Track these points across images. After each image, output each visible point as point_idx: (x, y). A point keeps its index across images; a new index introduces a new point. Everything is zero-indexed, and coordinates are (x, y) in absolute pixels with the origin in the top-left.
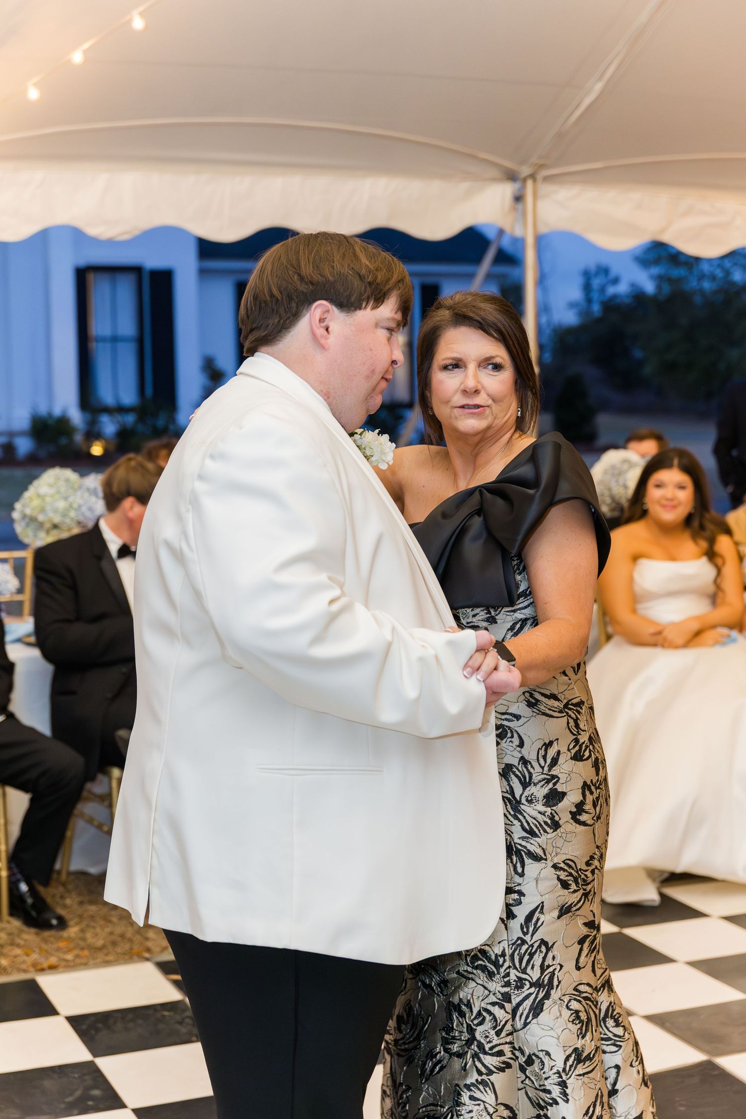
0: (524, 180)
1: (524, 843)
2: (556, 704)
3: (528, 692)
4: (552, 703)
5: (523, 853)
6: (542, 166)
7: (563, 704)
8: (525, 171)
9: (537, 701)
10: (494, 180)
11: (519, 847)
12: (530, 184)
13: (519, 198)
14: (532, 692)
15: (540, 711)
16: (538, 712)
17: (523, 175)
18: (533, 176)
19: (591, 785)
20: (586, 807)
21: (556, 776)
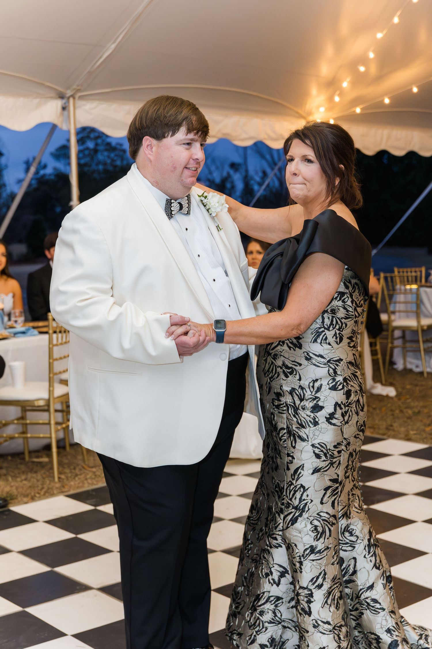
1: (297, 430)
2: (322, 360)
3: (306, 352)
4: (319, 359)
5: (297, 436)
7: (327, 360)
9: (311, 357)
11: (295, 432)
14: (308, 352)
15: (313, 363)
16: (311, 363)
19: (341, 404)
20: (336, 416)
21: (318, 397)
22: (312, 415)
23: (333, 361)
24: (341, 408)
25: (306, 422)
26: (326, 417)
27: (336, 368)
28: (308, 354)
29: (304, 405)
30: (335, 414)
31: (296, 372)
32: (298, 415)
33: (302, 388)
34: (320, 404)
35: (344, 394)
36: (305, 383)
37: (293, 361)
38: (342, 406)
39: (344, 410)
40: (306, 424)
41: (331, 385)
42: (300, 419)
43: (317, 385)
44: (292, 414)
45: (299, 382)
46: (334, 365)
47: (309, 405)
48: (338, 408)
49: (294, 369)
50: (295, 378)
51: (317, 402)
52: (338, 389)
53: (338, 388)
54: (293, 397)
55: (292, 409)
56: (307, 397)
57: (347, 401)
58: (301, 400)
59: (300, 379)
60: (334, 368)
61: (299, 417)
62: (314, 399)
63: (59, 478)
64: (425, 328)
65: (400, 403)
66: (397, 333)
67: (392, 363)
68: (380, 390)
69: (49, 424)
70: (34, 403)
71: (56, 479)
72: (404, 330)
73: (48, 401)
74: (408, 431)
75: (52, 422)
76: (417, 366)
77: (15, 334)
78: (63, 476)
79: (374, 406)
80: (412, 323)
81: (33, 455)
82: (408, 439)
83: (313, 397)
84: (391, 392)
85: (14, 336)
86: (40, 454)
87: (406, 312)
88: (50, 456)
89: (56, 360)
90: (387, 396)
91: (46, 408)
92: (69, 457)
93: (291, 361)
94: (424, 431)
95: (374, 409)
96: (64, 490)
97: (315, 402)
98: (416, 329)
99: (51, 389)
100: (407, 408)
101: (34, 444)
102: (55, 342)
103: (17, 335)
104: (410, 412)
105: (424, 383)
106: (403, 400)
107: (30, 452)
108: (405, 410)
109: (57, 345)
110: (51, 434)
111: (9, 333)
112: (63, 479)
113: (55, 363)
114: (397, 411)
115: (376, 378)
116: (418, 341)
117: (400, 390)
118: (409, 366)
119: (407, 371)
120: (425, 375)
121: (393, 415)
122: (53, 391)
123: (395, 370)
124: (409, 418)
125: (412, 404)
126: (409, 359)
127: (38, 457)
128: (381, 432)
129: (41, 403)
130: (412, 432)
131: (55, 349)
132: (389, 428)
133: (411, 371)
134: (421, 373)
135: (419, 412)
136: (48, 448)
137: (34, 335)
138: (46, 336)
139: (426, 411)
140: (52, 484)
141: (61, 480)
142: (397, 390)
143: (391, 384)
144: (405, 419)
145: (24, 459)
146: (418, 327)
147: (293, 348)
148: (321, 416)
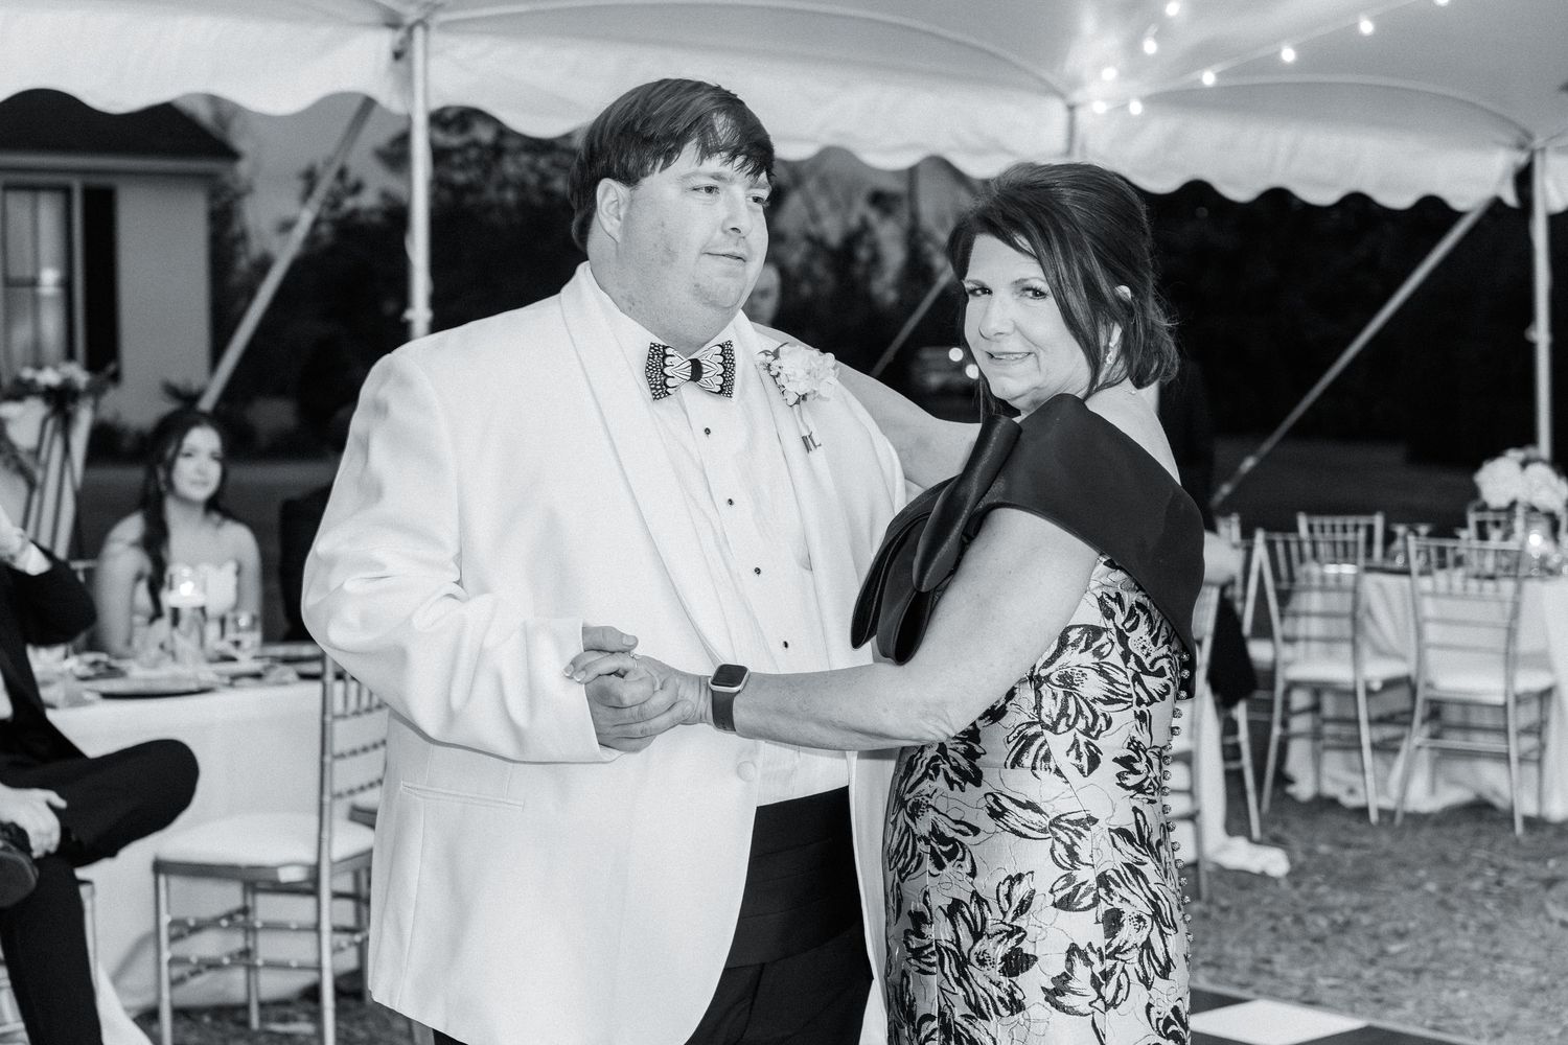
0: (411, 29)
1: (965, 1024)
2: (1036, 817)
3: (991, 794)
4: (1028, 815)
5: (964, 1040)
6: (438, 7)
7: (1049, 820)
8: (413, 14)
9: (1005, 810)
10: (365, 25)
11: (959, 1028)
12: (419, 33)
13: (401, 54)
14: (998, 795)
15: (1008, 826)
16: (1005, 827)
17: (409, 20)
18: (422, 23)
19: (1089, 951)
20: (1073, 984)
21: (1019, 929)
22: (1006, 982)
23: (1068, 821)
24: (1089, 963)
25: (989, 1001)
26: (1044, 989)
27: (1074, 844)
28: (996, 800)
29: (984, 952)
30: (1071, 979)
31: (964, 852)
32: (968, 981)
33: (980, 901)
34: (1027, 947)
35: (1098, 922)
36: (986, 884)
37: (957, 822)
38: (1093, 957)
39: (1098, 968)
40: (990, 1006)
41: (1059, 895)
42: (974, 992)
43: (1020, 892)
44: (953, 975)
45: (971, 879)
46: (1070, 833)
47: (998, 950)
48: (1078, 962)
49: (960, 843)
50: (960, 870)
51: (1019, 941)
52: (1081, 907)
53: (1079, 903)
54: (954, 926)
55: (953, 962)
56: (991, 928)
57: (1108, 941)
58: (977, 936)
59: (973, 874)
60: (1069, 842)
61: (971, 985)
62: (1010, 935)
64: (1376, 685)
65: (1295, 895)
66: (1300, 699)
67: (1283, 779)
68: (1242, 855)
69: (316, 928)
70: (276, 873)
72: (1318, 689)
73: (316, 869)
74: (1310, 978)
75: (326, 927)
76: (1351, 791)
77: (235, 678)
79: (1224, 902)
80: (1339, 672)
81: (273, 1012)
82: (1311, 1002)
83: (1007, 928)
84: (1274, 862)
85: (231, 685)
86: (290, 1011)
87: (1328, 640)
88: (316, 1017)
89: (342, 756)
90: (1263, 876)
91: (309, 886)
92: (371, 1024)
93: (953, 821)
94: (1358, 977)
95: (1225, 910)
97: (1012, 942)
98: (1351, 687)
99: (325, 836)
100: (1313, 910)
101: (274, 985)
102: (337, 707)
103: (237, 683)
104: (1323, 922)
105: (1366, 840)
106: (1305, 888)
107: (262, 1005)
108: (1309, 918)
109: (343, 717)
110: (320, 960)
111: (220, 675)
113: (336, 766)
114: (1288, 920)
115: (1236, 822)
116: (1356, 722)
117: (1300, 858)
118: (1330, 789)
119: (1325, 804)
120: (1374, 816)
121: (1274, 929)
122: (329, 842)
123: (1292, 798)
124: (1319, 940)
125: (1330, 900)
126: (1327, 770)
127: (284, 1020)
128: (1237, 978)
129: (293, 876)
130: (1322, 982)
132: (1261, 966)
133: (1332, 803)
134: (1362, 812)
135: (1348, 923)
136: (312, 994)
137: (285, 683)
138: (315, 688)
139: (1365, 919)
142: (1291, 861)
143: (1276, 841)
144: (1308, 944)
145: (246, 1023)
146: (1355, 683)
147: (959, 784)
148: (1032, 984)
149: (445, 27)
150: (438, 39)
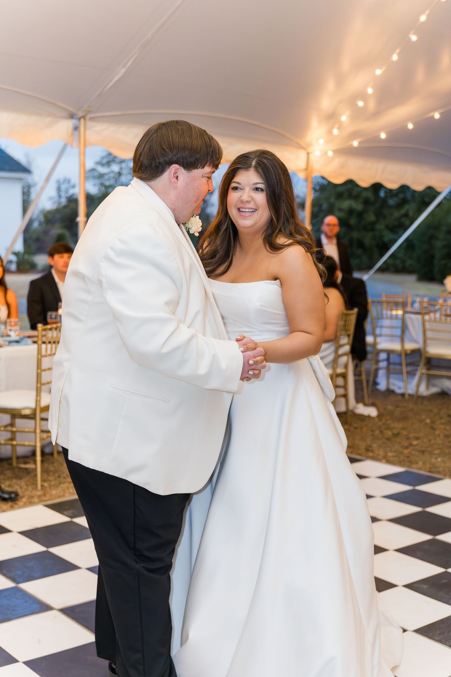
0: (80, 119)
6: (90, 112)
8: (80, 114)
10: (64, 118)
12: (82, 120)
13: (76, 128)
18: (84, 117)
63: (42, 486)
64: (408, 352)
65: (380, 423)
66: (383, 356)
67: (375, 383)
68: (362, 410)
69: (35, 431)
70: (21, 412)
71: (39, 487)
72: (389, 352)
73: (35, 410)
74: (386, 453)
75: (38, 431)
76: (399, 388)
77: (10, 342)
78: (46, 484)
79: (355, 425)
80: (396, 346)
81: (21, 460)
82: (386, 461)
84: (372, 412)
85: (9, 345)
86: (28, 460)
87: (392, 336)
88: (35, 462)
89: (45, 370)
90: (369, 417)
91: (33, 416)
92: (56, 465)
94: (402, 453)
95: (356, 428)
96: (45, 498)
98: (400, 352)
99: (38, 398)
100: (387, 429)
101: (21, 451)
102: (43, 353)
103: (11, 344)
104: (389, 433)
105: (405, 404)
106: (384, 420)
107: (18, 458)
108: (385, 431)
109: (45, 356)
110: (36, 442)
111: (5, 341)
112: (46, 487)
113: (43, 374)
114: (377, 432)
116: (401, 364)
117: (382, 410)
118: (392, 387)
119: (390, 392)
120: (407, 397)
121: (373, 435)
122: (40, 401)
123: (378, 390)
124: (389, 439)
125: (392, 425)
126: (392, 381)
127: (25, 463)
128: (359, 452)
129: (27, 412)
130: (390, 454)
131: (44, 360)
132: (368, 449)
133: (393, 392)
134: (403, 395)
135: (398, 434)
136: (34, 454)
137: (27, 345)
138: (36, 346)
139: (405, 432)
140: (34, 492)
141: (43, 488)
142: (378, 410)
143: (373, 405)
144: (384, 440)
145: (11, 464)
146: (402, 350)
149: (92, 119)
150: (89, 124)
